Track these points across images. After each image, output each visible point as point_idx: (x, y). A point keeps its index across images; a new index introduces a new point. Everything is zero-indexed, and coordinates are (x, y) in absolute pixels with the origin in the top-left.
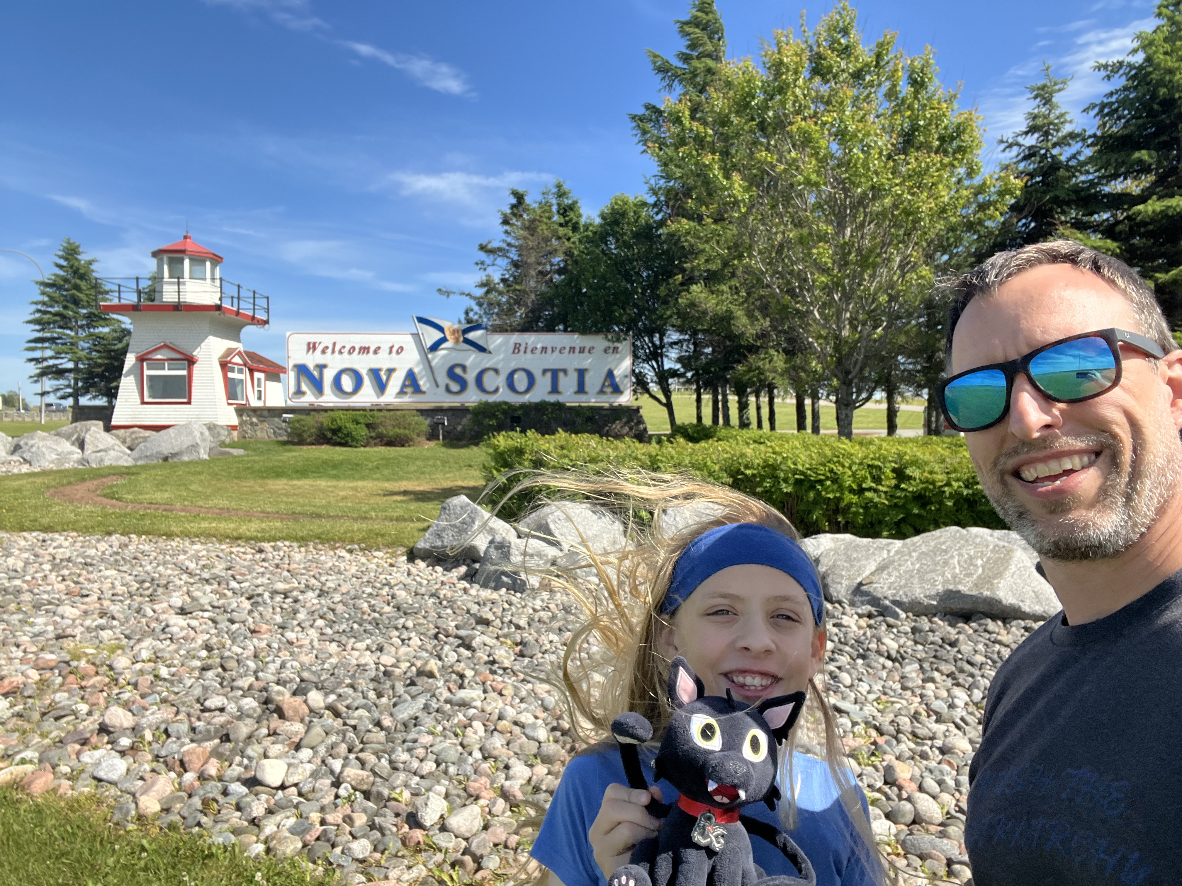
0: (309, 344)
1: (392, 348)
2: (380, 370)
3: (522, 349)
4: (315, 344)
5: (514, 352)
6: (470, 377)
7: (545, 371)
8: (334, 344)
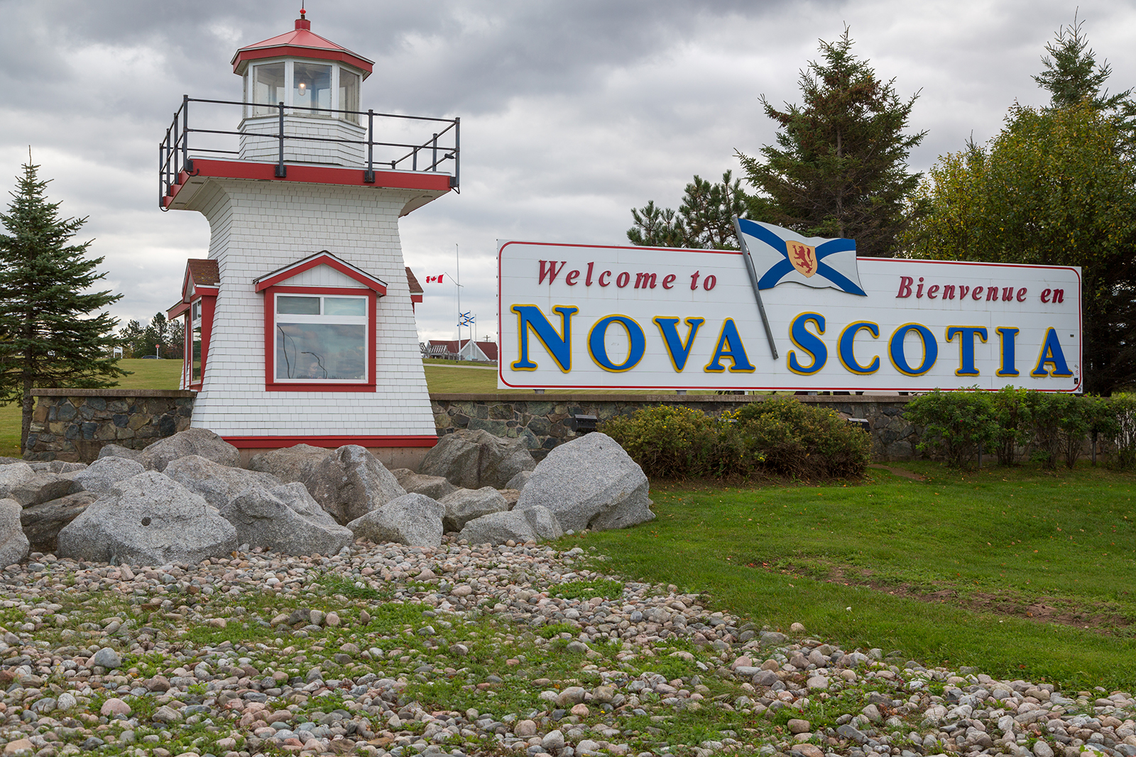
0: (542, 263)
1: (695, 277)
2: (676, 321)
3: (914, 288)
4: (553, 264)
5: (900, 296)
6: (831, 341)
7: (952, 332)
8: (591, 265)
